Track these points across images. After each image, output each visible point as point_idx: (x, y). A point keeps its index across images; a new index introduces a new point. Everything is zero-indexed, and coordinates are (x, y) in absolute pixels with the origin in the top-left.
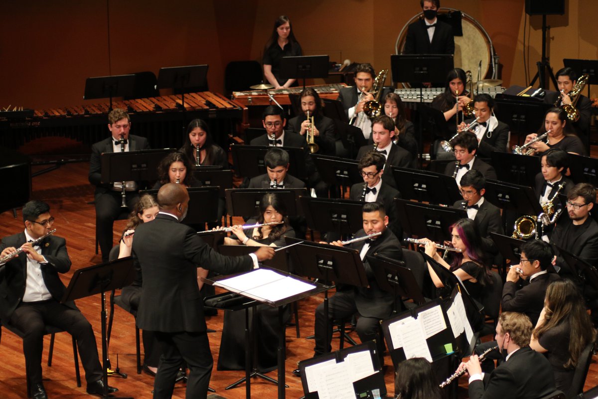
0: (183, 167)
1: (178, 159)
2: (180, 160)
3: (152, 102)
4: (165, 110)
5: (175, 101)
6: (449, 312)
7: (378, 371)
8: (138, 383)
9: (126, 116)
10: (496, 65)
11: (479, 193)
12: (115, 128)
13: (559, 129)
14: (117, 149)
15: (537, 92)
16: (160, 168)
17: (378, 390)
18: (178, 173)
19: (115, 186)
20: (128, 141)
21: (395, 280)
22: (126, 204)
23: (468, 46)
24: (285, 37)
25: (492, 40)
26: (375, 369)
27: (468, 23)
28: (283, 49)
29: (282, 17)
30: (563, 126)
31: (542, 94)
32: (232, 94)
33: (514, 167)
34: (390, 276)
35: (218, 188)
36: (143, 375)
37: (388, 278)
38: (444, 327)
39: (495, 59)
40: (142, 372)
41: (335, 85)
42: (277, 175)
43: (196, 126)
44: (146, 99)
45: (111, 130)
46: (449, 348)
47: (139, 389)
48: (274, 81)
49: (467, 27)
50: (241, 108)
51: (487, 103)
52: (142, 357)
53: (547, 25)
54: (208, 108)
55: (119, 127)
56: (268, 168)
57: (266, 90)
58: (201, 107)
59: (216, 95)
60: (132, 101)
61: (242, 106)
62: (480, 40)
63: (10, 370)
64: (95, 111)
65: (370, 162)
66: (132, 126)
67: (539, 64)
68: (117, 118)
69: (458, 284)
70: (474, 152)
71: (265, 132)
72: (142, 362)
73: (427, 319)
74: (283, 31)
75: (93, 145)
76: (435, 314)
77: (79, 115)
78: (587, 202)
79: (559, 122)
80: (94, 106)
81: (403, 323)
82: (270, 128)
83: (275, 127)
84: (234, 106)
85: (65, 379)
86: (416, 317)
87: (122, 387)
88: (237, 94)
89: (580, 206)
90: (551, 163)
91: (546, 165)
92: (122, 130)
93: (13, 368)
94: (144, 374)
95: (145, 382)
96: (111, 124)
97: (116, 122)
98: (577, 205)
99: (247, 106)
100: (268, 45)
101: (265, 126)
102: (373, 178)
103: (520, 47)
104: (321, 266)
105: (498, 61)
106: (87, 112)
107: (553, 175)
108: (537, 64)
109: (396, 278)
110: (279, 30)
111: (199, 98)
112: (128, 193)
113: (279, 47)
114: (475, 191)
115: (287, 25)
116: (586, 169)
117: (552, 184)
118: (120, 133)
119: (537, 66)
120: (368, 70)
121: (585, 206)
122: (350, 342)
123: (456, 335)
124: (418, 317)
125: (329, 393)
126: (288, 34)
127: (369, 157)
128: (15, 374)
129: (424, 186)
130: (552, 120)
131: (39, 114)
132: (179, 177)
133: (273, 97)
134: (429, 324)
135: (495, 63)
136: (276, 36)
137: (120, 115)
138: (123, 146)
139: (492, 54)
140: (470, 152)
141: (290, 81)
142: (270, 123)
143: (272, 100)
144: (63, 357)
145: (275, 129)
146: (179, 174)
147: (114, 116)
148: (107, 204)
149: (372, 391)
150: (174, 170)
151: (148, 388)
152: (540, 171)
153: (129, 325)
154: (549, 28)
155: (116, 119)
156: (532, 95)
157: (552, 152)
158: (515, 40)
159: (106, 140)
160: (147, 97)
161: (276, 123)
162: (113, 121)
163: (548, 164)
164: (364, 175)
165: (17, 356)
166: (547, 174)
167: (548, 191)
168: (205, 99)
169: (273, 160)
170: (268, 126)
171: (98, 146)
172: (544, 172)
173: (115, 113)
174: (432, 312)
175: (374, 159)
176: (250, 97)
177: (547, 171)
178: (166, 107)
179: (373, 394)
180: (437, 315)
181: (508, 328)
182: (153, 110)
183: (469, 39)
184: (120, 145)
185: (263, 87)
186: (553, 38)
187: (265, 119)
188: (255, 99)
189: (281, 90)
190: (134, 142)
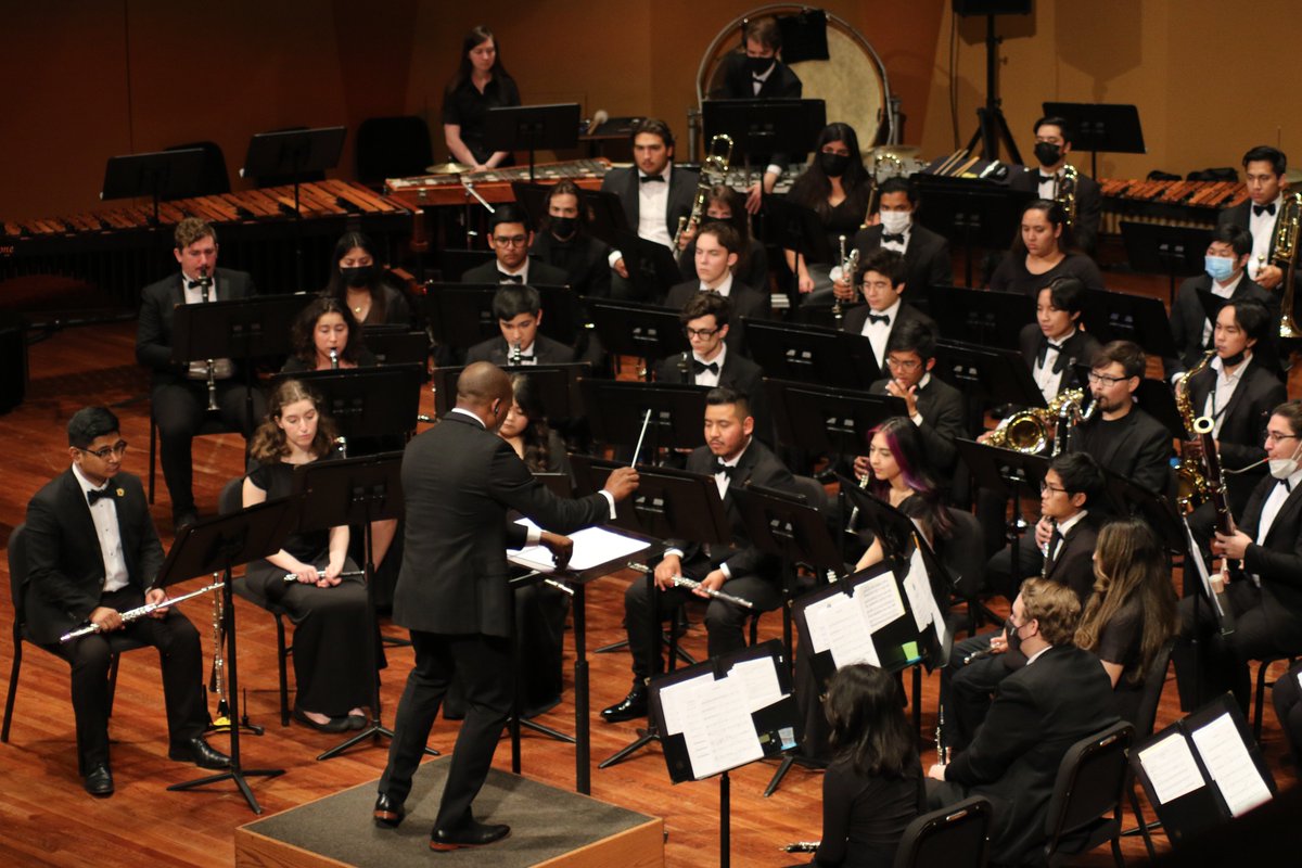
0: (342, 322)
1: (331, 308)
2: (335, 310)
3: (230, 202)
4: (262, 218)
5: (275, 200)
6: (907, 583)
7: (788, 695)
8: (287, 743)
9: (210, 233)
10: (896, 117)
11: (924, 364)
12: (190, 256)
13: (1050, 240)
14: (193, 297)
15: (990, 168)
16: (296, 329)
17: (791, 729)
18: (332, 335)
19: (191, 370)
20: (213, 280)
21: (787, 531)
22: (218, 404)
23: (841, 79)
24: (487, 68)
25: (885, 65)
26: (784, 691)
27: (839, 33)
28: (482, 92)
29: (479, 29)
30: (1057, 235)
31: (1001, 172)
32: (384, 182)
33: (973, 314)
34: (775, 523)
35: (419, 366)
36: (292, 728)
37: (772, 527)
38: (902, 612)
39: (892, 103)
40: (291, 722)
41: (587, 162)
42: (521, 333)
43: (354, 246)
44: (214, 197)
45: (180, 259)
46: (911, 651)
47: (291, 754)
48: (468, 157)
49: (838, 42)
50: (410, 211)
51: (905, 195)
52: (292, 696)
53: (996, 36)
54: (344, 211)
55: (197, 254)
56: (502, 321)
57: (457, 175)
58: (331, 210)
59: (352, 186)
60: (189, 202)
61: (412, 207)
62: (864, 68)
63: (34, 726)
64: (121, 223)
65: (702, 308)
66: (220, 253)
67: (980, 112)
68: (193, 237)
69: (914, 533)
70: (901, 288)
71: (493, 256)
72: (292, 705)
73: (871, 596)
74: (482, 57)
75: (145, 289)
76: (883, 588)
77: (91, 231)
78: (1128, 376)
79: (1049, 225)
80: (115, 213)
81: (829, 606)
82: (504, 250)
83: (514, 245)
84: (397, 209)
85: (143, 739)
86: (850, 593)
87: (257, 751)
88: (397, 183)
89: (1116, 380)
90: (1058, 303)
91: (1049, 308)
92: (203, 259)
93: (39, 723)
94: (297, 726)
95: (302, 742)
96: (181, 248)
97: (190, 244)
98: (1109, 378)
99: (420, 207)
100: (453, 87)
101: (492, 246)
102: (709, 340)
103: (941, 80)
104: (642, 508)
105: (899, 107)
106: (106, 226)
107: (1062, 326)
108: (978, 113)
109: (789, 527)
110: (473, 55)
111: (322, 194)
112: (219, 382)
113: (475, 90)
114: (918, 361)
115: (490, 43)
116: (1115, 316)
117: (1058, 344)
118: (199, 265)
119: (976, 117)
120: (654, 128)
121: (1125, 381)
122: (684, 659)
123: (921, 627)
124: (854, 594)
125: (709, 734)
126: (492, 63)
127: (699, 300)
128: (44, 733)
129: (807, 355)
130: (1034, 223)
131: (13, 231)
132: (335, 342)
133: (473, 188)
134: (872, 607)
135: (893, 113)
136: (468, 67)
137: (197, 231)
138: (206, 291)
139: (887, 94)
140: (894, 286)
141: (497, 156)
142: (504, 239)
143: (471, 195)
144: (131, 700)
145: (513, 250)
146: (336, 337)
147: (186, 233)
148: (176, 407)
149: (780, 732)
150: (325, 329)
151: (308, 752)
152: (1035, 320)
153: (245, 637)
154: (1000, 40)
155: (191, 239)
156: (984, 174)
157: (1060, 282)
158: (928, 64)
159: (170, 280)
160: (219, 193)
161: (516, 239)
162: (184, 243)
163: (1053, 305)
164: (691, 335)
165: (41, 701)
166: (1049, 324)
167: (1051, 359)
168: (334, 195)
169: (508, 304)
170: (499, 243)
171: (155, 290)
172: (1045, 321)
173: (187, 227)
174: (878, 585)
175: (711, 303)
176: (422, 189)
177: (1049, 317)
178: (261, 213)
179: (782, 736)
180: (887, 589)
181: (1037, 612)
182: (238, 219)
183: (842, 65)
184: (199, 289)
185: (452, 168)
186: (1005, 61)
187: (493, 232)
188: (432, 192)
189: (482, 174)
190: (225, 283)
